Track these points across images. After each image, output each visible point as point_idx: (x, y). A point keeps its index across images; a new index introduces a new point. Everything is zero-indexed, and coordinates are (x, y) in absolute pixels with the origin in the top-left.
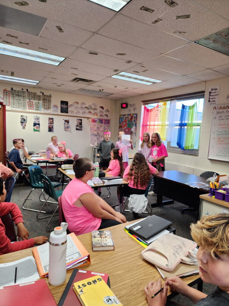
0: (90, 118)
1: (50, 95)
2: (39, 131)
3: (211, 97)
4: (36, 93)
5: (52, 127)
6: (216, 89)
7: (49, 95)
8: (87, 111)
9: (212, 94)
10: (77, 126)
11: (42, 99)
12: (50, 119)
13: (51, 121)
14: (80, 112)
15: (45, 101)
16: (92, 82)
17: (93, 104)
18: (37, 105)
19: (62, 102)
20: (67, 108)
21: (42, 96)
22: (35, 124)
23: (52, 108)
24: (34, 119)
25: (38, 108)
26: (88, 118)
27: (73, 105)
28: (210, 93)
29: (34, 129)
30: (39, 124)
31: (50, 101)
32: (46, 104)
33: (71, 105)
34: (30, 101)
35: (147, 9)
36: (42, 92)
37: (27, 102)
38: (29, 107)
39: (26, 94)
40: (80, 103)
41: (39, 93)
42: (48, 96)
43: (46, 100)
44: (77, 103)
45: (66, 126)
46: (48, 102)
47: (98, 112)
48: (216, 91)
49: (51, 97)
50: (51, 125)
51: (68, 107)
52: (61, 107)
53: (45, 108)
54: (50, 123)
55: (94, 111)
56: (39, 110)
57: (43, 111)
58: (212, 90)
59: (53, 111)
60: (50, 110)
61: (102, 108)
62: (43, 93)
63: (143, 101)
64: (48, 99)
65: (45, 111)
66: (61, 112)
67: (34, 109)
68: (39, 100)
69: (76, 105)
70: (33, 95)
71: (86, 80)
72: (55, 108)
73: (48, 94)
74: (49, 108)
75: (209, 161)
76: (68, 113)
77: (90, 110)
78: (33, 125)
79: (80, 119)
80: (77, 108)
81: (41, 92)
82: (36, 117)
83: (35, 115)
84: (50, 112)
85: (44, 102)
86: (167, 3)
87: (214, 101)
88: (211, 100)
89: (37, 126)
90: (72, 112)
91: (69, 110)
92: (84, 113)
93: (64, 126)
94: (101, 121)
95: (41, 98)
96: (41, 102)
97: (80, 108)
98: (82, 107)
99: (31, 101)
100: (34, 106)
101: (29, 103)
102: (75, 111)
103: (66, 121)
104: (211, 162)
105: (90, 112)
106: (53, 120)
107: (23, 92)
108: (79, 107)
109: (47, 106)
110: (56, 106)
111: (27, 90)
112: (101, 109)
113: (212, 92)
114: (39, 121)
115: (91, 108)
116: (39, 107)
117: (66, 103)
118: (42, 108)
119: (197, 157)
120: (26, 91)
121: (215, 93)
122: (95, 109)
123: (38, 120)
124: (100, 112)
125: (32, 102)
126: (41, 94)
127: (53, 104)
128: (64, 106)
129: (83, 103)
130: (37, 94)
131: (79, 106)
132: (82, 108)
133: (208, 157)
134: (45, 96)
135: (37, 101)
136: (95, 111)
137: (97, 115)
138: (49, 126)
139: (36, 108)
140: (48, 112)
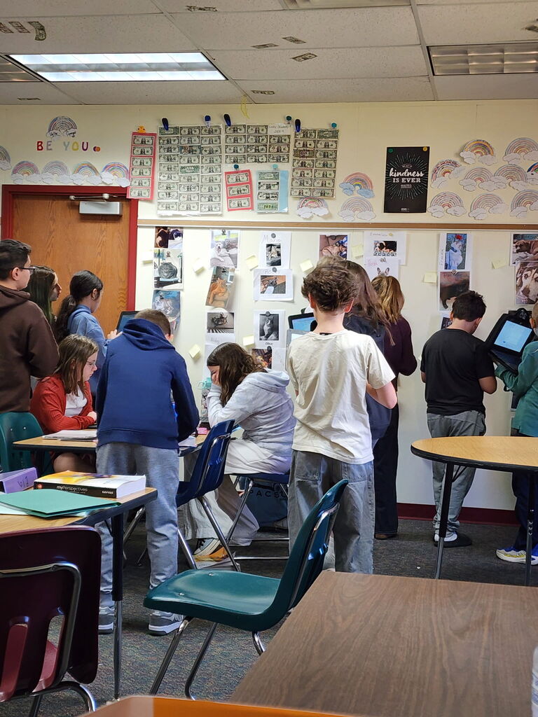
1: (334, 125)
4: (266, 127)
7: (327, 127)
11: (291, 153)
14: (498, 200)
15: (308, 161)
18: (269, 187)
19: (396, 156)
20: (422, 187)
21: (292, 139)
23: (338, 191)
25: (270, 200)
27: (455, 164)
31: (329, 157)
32: (309, 174)
33: (449, 166)
34: (236, 167)
36: (294, 119)
37: (223, 177)
38: (230, 198)
39: (223, 136)
40: (499, 145)
41: (275, 122)
42: (321, 134)
43: (312, 153)
44: (483, 147)
46: (319, 164)
49: (335, 134)
51: (425, 180)
52: (389, 180)
53: (307, 198)
56: (276, 207)
57: (292, 210)
59: (346, 206)
60: (328, 202)
62: (298, 123)
64: (321, 146)
65: (307, 209)
66: (388, 209)
67: (256, 205)
68: (278, 160)
69: (476, 162)
70: (252, 141)
72: (356, 193)
73: (324, 124)
74: (324, 194)
76: (424, 210)
80: (480, 175)
81: (289, 118)
84: (330, 216)
85: (303, 164)
90: (450, 201)
91: (432, 193)
95: (288, 145)
96: (286, 168)
97: (500, 172)
98: (519, 169)
99: (242, 167)
100: (255, 191)
101: (233, 179)
102: (468, 199)
106: (342, 244)
107: (210, 132)
108: (493, 169)
109: (318, 184)
110: (360, 181)
111: (227, 118)
116: (276, 196)
117: (417, 157)
118: (290, 199)
120: (222, 124)
125: (248, 172)
126: (290, 130)
127: (344, 169)
128: (410, 176)
129: (522, 146)
130: (271, 132)
131: (496, 162)
132: (511, 173)
134: (305, 134)
135: (267, 167)
139: (263, 200)
140: (318, 213)
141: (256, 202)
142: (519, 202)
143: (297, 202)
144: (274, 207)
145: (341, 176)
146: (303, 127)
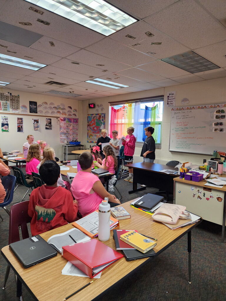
0: (59, 117)
1: (19, 95)
2: (7, 131)
3: (169, 101)
4: (3, 93)
5: (21, 127)
6: (173, 94)
8: (56, 111)
9: (170, 98)
10: (47, 125)
11: (10, 99)
12: (18, 119)
13: (20, 121)
14: (49, 112)
16: (64, 85)
17: (61, 104)
18: (5, 106)
19: (31, 103)
20: (36, 108)
21: (10, 97)
22: (3, 125)
23: (20, 108)
24: (2, 119)
25: (5, 108)
26: (57, 118)
27: (42, 105)
28: (168, 97)
29: (2, 129)
30: (7, 124)
31: (18, 101)
32: (14, 104)
33: (40, 106)
35: (131, 37)
36: (10, 93)
40: (49, 103)
41: (6, 94)
42: (16, 97)
43: (14, 100)
44: (46, 103)
45: (36, 125)
46: (16, 102)
47: (66, 111)
48: (173, 95)
49: (19, 97)
50: (20, 125)
52: (30, 107)
53: (14, 109)
54: (19, 123)
55: (62, 110)
57: (11, 111)
58: (170, 94)
59: (22, 111)
60: (18, 110)
61: (70, 107)
62: (11, 94)
63: (110, 103)
64: (16, 99)
65: (14, 111)
66: (30, 112)
67: (2, 109)
68: (7, 100)
69: (45, 105)
71: (59, 83)
72: (24, 109)
73: (16, 95)
74: (17, 108)
75: (170, 152)
76: (37, 113)
77: (58, 110)
78: (1, 125)
79: (49, 119)
80: (46, 108)
81: (9, 93)
82: (5, 118)
83: (3, 115)
84: (19, 113)
85: (12, 102)
86: (147, 35)
87: (172, 104)
88: (169, 103)
89: (6, 126)
90: (41, 112)
91: (38, 110)
92: (52, 112)
93: (34, 125)
94: (70, 120)
96: (9, 102)
100: (2, 106)
102: (44, 111)
103: (35, 121)
104: (172, 153)
105: (59, 112)
106: (22, 120)
108: (48, 107)
109: (16, 106)
110: (24, 107)
112: (69, 109)
113: (170, 96)
114: (7, 122)
115: (60, 108)
116: (7, 108)
117: (35, 103)
118: (10, 109)
119: (160, 150)
121: (172, 97)
122: (64, 109)
123: (7, 120)
124: (69, 111)
126: (9, 95)
128: (33, 106)
129: (52, 104)
130: (5, 95)
131: (48, 106)
132: (51, 108)
133: (169, 149)
134: (12, 96)
135: (4, 102)
136: (64, 111)
137: (65, 115)
138: (18, 126)
139: (4, 108)
140: (17, 112)
141: (2, 108)
142: (52, 113)
143: (12, 109)
144: (7, 110)
145: (21, 105)
146: (12, 95)
